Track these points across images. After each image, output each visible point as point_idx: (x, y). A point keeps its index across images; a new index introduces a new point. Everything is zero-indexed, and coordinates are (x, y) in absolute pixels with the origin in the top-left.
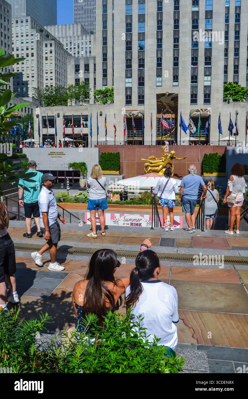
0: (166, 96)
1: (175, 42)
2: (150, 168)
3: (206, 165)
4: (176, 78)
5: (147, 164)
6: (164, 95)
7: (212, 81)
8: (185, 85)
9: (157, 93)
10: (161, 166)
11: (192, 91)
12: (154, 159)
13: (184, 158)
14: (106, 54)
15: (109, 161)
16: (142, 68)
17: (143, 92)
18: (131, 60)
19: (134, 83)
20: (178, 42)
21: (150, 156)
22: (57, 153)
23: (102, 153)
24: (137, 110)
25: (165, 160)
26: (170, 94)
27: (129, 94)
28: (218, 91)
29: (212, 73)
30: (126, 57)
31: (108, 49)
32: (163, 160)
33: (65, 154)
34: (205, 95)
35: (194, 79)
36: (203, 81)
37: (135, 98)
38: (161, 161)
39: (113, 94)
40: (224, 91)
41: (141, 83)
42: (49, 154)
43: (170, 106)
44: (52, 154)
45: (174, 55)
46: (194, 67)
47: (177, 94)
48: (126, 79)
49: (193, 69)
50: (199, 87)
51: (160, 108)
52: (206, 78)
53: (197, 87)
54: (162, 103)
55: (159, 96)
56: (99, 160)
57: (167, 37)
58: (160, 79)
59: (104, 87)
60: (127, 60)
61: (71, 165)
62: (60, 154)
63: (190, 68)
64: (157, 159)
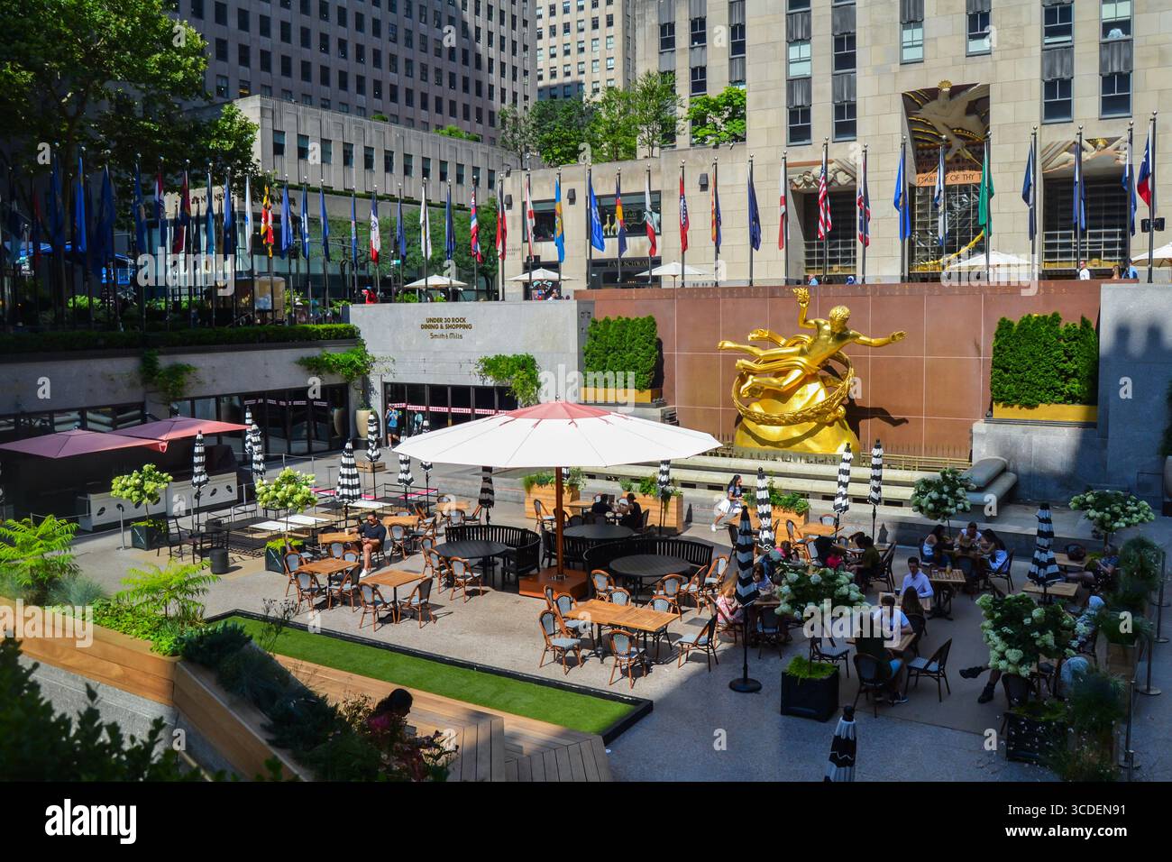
0: (941, 98)
2: (751, 380)
3: (1006, 371)
4: (978, 23)
5: (741, 363)
6: (932, 94)
7: (1136, 17)
8: (1019, 47)
9: (906, 90)
10: (796, 374)
11: (1048, 71)
12: (771, 342)
13: (893, 339)
17: (852, 90)
19: (816, 59)
21: (751, 331)
22: (448, 320)
24: (831, 162)
25: (811, 347)
26: (956, 91)
27: (799, 104)
32: (806, 347)
33: (469, 327)
34: (1108, 82)
35: (1058, 18)
36: (1095, 23)
37: (822, 119)
38: (797, 348)
41: (845, 56)
42: (423, 327)
43: (969, 138)
44: (431, 324)
47: (987, 87)
48: (790, 49)
50: (1077, 51)
51: (929, 149)
53: (1069, 50)
54: (933, 128)
55: (914, 102)
56: (582, 349)
58: (917, 33)
61: (491, 366)
62: (457, 326)
64: (783, 341)
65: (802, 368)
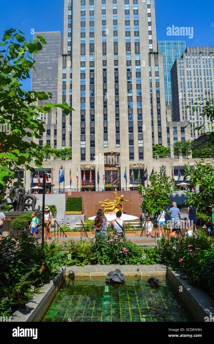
0: (111, 154)
1: (116, 116)
4: (118, 141)
5: (103, 205)
6: (109, 153)
7: (144, 143)
8: (125, 146)
9: (105, 152)
10: (114, 207)
11: (130, 151)
12: (109, 201)
13: (131, 200)
14: (65, 123)
15: (73, 204)
16: (92, 134)
17: (94, 151)
18: (84, 128)
19: (87, 144)
20: (118, 116)
21: (105, 199)
23: (68, 198)
24: (90, 165)
25: (116, 202)
26: (114, 153)
27: (83, 153)
28: (148, 151)
29: (144, 138)
30: (81, 126)
31: (66, 120)
32: (115, 202)
33: (38, 199)
34: (140, 154)
35: (131, 142)
36: (138, 144)
37: (88, 156)
38: (114, 202)
39: (71, 152)
40: (153, 151)
41: (93, 144)
45: (116, 125)
46: (131, 133)
47: (120, 153)
48: (81, 142)
49: (130, 135)
50: (135, 148)
52: (139, 142)
53: (133, 148)
55: (106, 154)
56: (66, 203)
57: (111, 113)
58: (107, 142)
59: (63, 147)
60: (82, 128)
63: (128, 135)
64: (110, 201)
65: (115, 206)
